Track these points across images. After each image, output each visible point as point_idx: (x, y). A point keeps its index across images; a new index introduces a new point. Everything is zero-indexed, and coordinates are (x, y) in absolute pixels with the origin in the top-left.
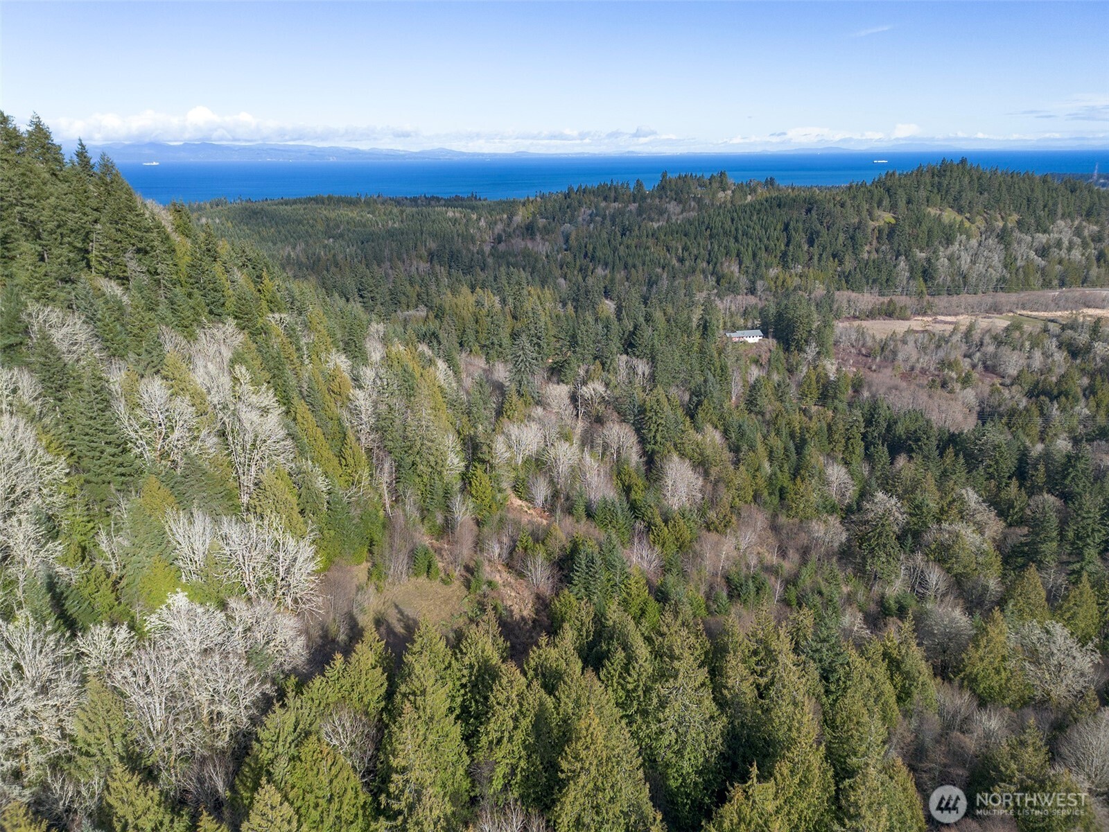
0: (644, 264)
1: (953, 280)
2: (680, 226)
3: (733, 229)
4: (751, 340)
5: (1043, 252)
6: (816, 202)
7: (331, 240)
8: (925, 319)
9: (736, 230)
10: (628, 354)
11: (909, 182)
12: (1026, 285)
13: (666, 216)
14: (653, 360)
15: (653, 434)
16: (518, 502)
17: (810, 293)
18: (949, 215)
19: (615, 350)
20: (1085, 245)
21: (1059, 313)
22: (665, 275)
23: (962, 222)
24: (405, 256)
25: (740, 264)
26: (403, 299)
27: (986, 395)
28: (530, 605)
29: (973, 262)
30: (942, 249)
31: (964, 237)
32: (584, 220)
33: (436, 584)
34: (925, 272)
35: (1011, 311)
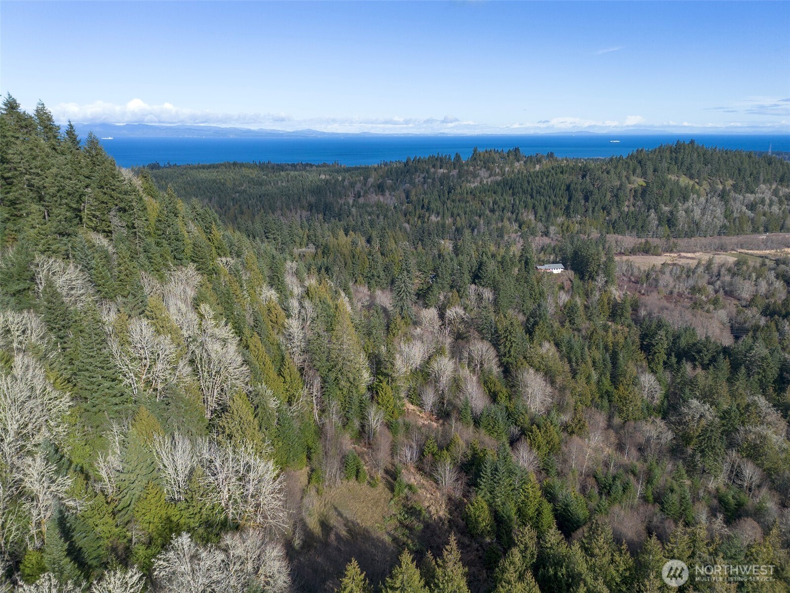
0: (465, 214)
1: (689, 227)
2: (490, 186)
3: (529, 189)
4: (555, 271)
5: (752, 207)
6: (589, 170)
7: (237, 194)
8: (672, 255)
9: (532, 189)
10: (475, 284)
11: (655, 157)
12: (740, 231)
13: (479, 179)
14: (495, 289)
15: (508, 349)
16: (411, 407)
17: (589, 236)
18: (684, 181)
19: (467, 281)
20: (781, 202)
21: (768, 252)
22: (482, 222)
23: (693, 185)
24: (292, 206)
25: (536, 214)
26: (297, 240)
27: (734, 314)
28: (444, 506)
29: (703, 214)
30: (680, 204)
31: (695, 196)
32: (419, 181)
33: (365, 486)
34: (669, 220)
35: (733, 250)
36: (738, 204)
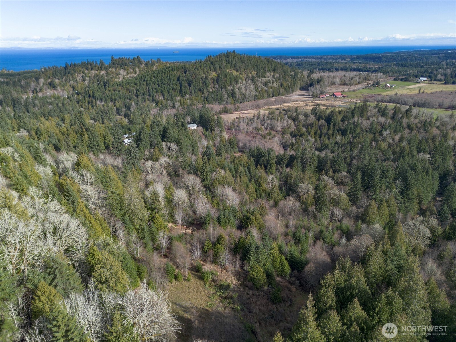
0: (120, 98)
1: (242, 97)
3: (156, 81)
4: (194, 128)
5: (265, 84)
6: (187, 68)
8: (238, 112)
11: (218, 60)
12: (263, 98)
13: (121, 76)
14: (177, 143)
15: (205, 177)
18: (235, 73)
19: (161, 141)
20: (276, 81)
21: (277, 106)
22: (133, 103)
23: (239, 75)
27: (281, 139)
29: (246, 90)
30: (235, 85)
31: (241, 80)
36: (260, 84)
